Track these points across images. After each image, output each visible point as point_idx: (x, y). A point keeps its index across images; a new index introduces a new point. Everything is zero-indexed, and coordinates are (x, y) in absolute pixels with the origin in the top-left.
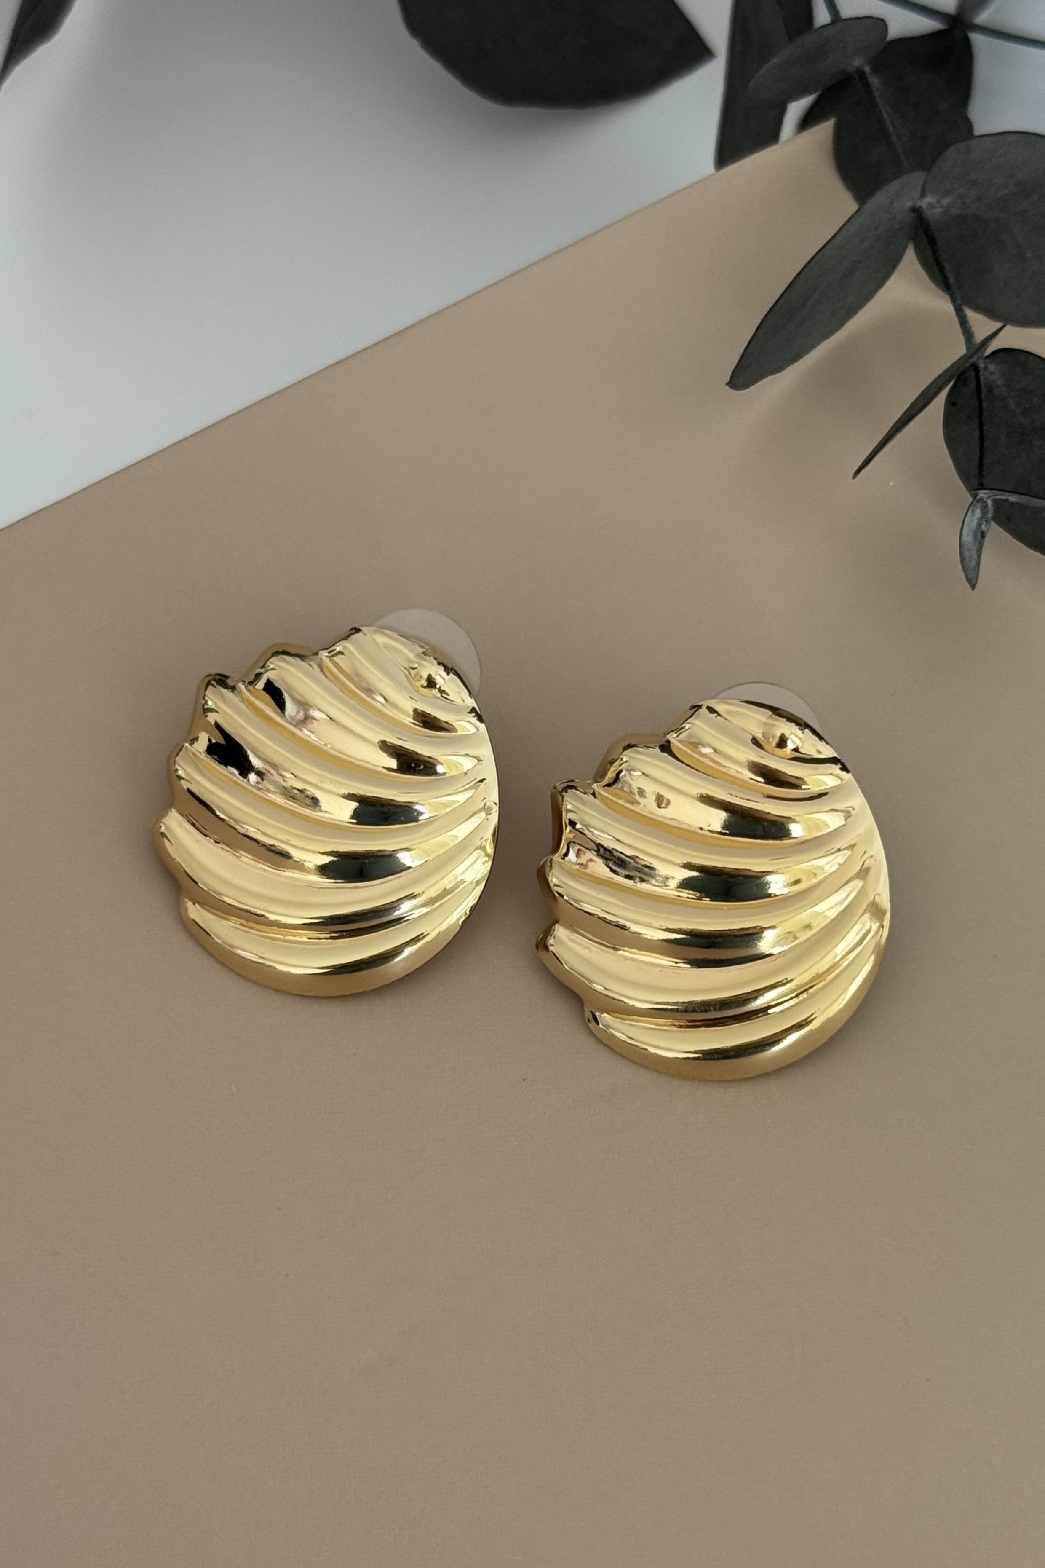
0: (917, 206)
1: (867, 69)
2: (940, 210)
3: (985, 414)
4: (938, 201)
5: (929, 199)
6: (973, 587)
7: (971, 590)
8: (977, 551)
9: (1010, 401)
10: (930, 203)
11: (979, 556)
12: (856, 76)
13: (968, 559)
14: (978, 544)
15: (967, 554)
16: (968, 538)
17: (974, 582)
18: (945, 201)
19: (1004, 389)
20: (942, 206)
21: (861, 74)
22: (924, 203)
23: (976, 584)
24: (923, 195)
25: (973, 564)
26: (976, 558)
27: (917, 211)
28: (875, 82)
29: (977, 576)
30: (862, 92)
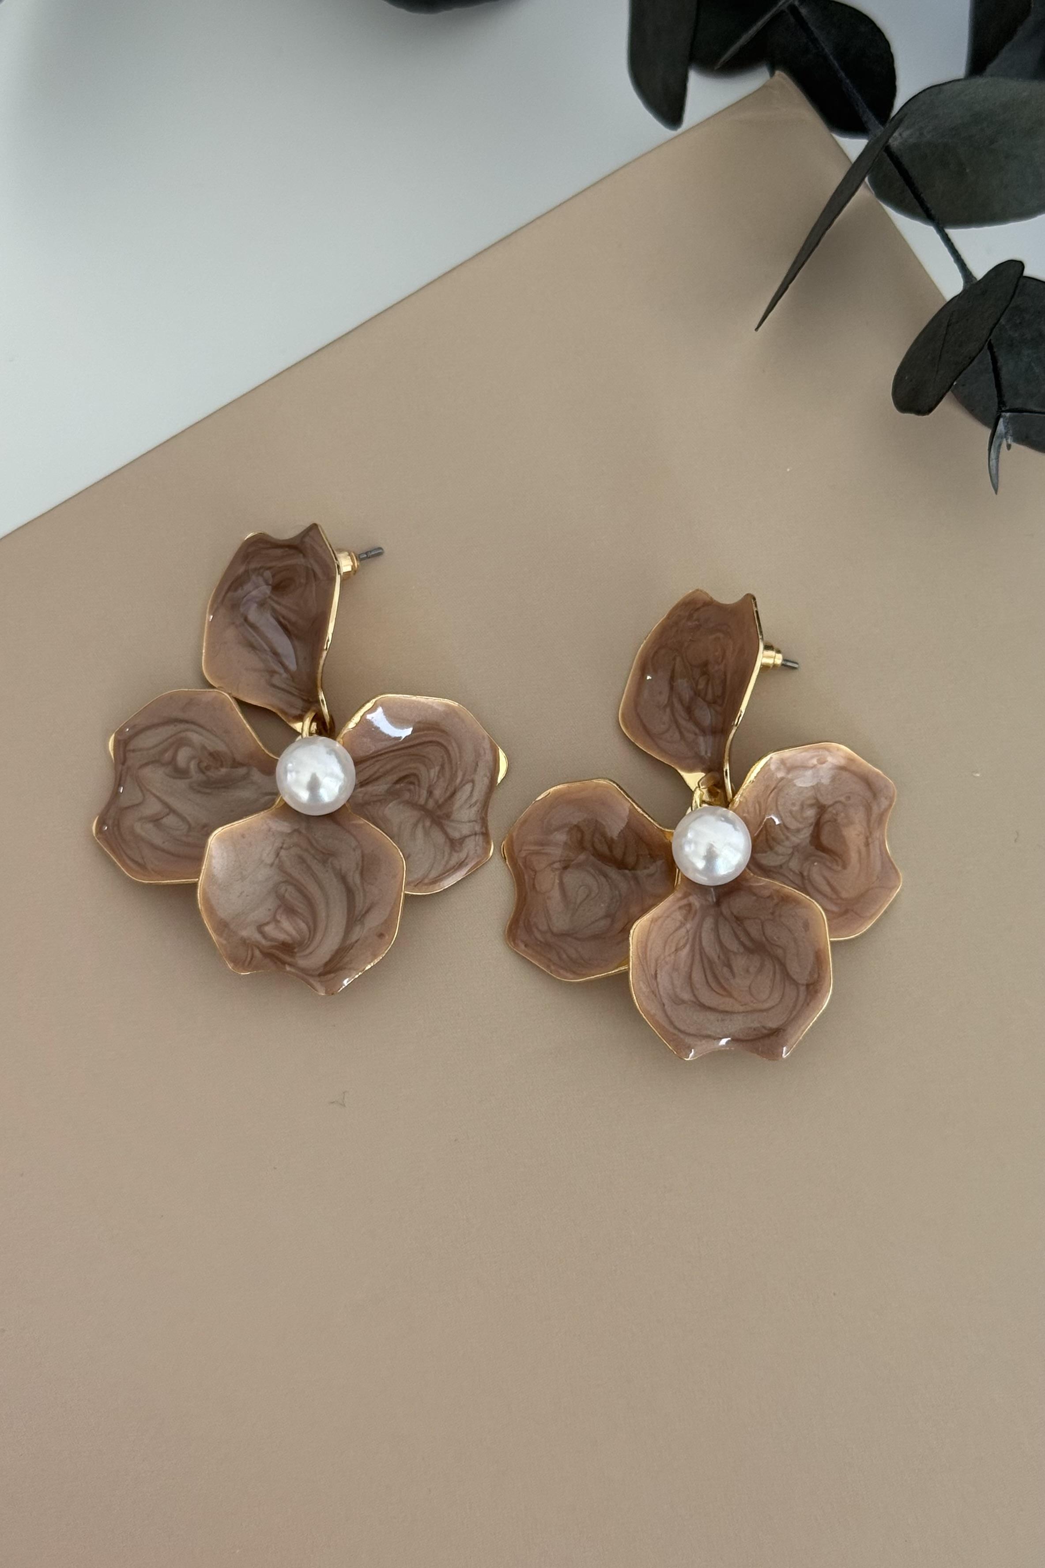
6: (996, 491)
7: (996, 494)
8: (998, 460)
11: (1000, 462)
13: (991, 468)
14: (998, 454)
15: (992, 463)
16: (993, 450)
17: (996, 485)
18: (906, 134)
20: (902, 138)
21: (792, 8)
23: (997, 486)
25: (994, 472)
26: (995, 465)
28: (803, 11)
29: (998, 481)
30: (792, 20)
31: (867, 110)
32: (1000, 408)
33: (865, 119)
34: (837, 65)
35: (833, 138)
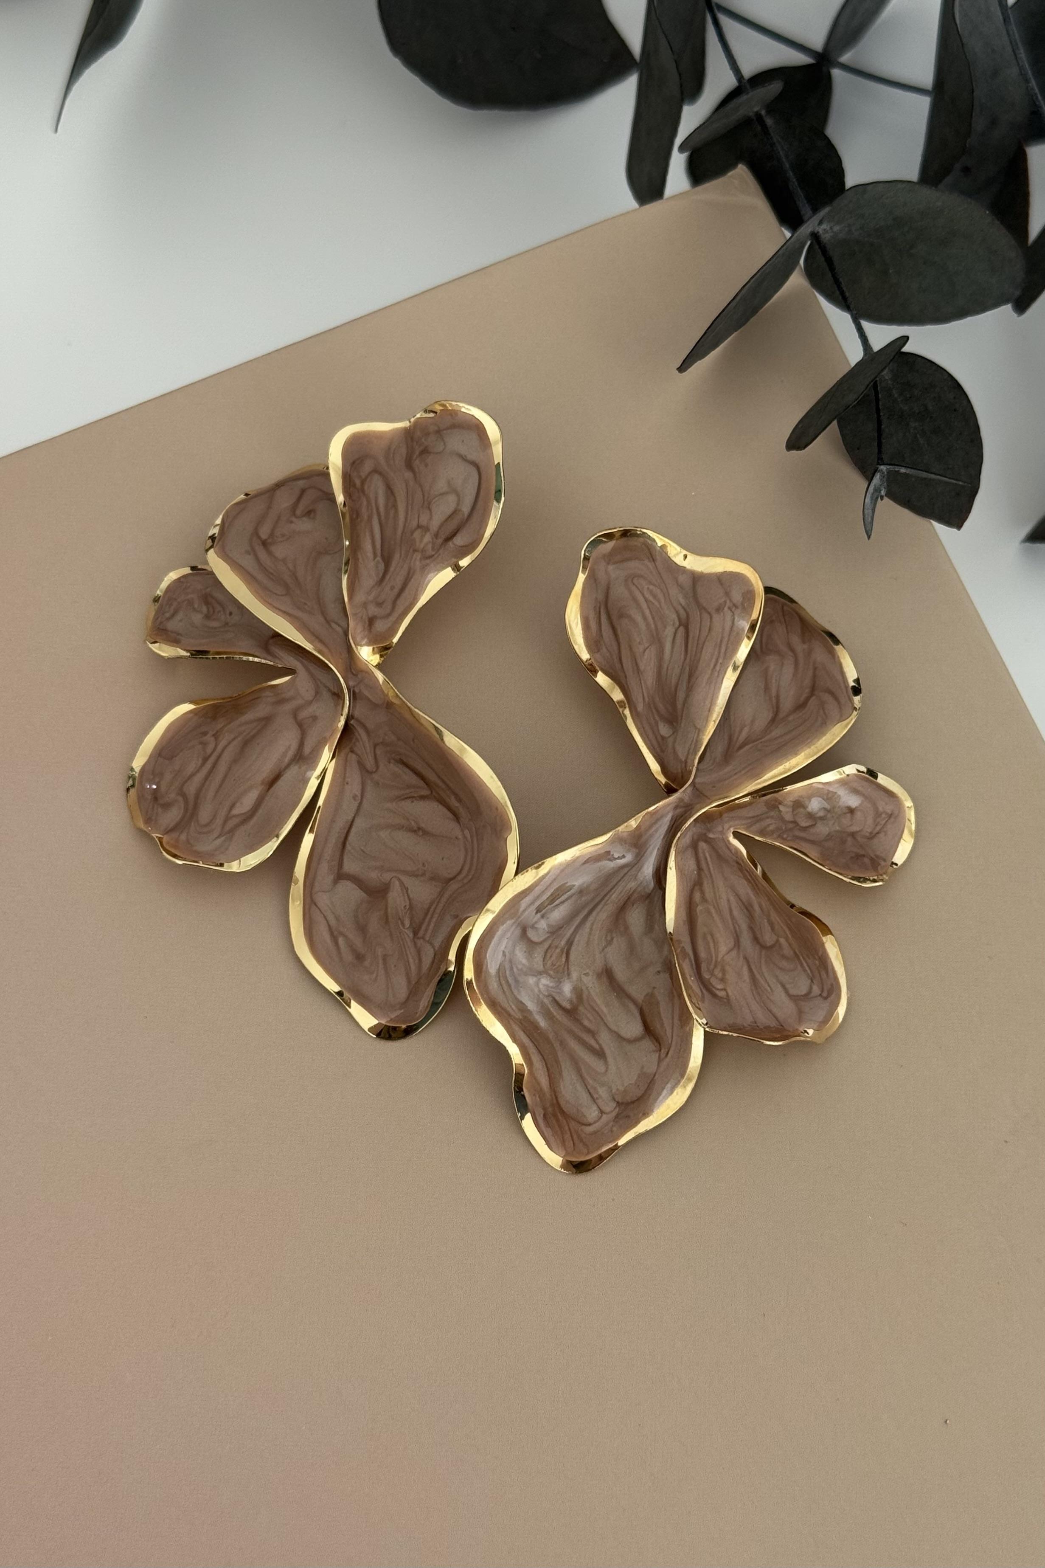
0: (816, 232)
1: (763, 113)
2: (832, 234)
3: (880, 403)
4: (831, 228)
5: (824, 226)
6: (869, 537)
7: (867, 539)
8: (872, 510)
9: (894, 391)
10: (825, 230)
11: (873, 512)
12: (755, 119)
13: (867, 516)
14: (873, 503)
15: (866, 512)
16: (868, 500)
17: (870, 532)
18: (836, 228)
19: (889, 382)
20: (833, 232)
21: (759, 117)
22: (820, 230)
23: (871, 534)
24: (821, 223)
25: (870, 519)
26: (871, 515)
27: (815, 236)
28: (769, 122)
29: (872, 529)
30: (759, 128)
31: (807, 205)
32: (878, 462)
33: (803, 212)
34: (788, 166)
35: (782, 231)
